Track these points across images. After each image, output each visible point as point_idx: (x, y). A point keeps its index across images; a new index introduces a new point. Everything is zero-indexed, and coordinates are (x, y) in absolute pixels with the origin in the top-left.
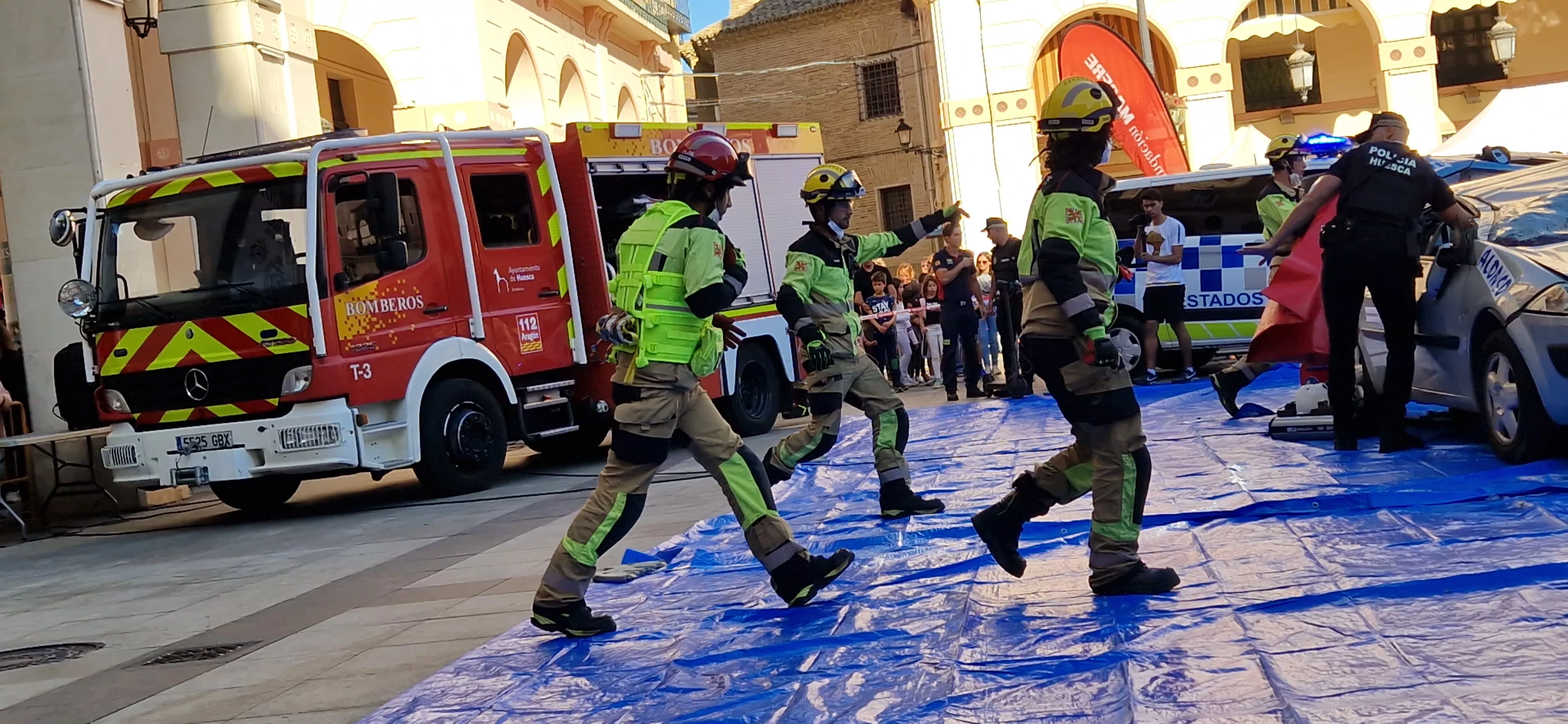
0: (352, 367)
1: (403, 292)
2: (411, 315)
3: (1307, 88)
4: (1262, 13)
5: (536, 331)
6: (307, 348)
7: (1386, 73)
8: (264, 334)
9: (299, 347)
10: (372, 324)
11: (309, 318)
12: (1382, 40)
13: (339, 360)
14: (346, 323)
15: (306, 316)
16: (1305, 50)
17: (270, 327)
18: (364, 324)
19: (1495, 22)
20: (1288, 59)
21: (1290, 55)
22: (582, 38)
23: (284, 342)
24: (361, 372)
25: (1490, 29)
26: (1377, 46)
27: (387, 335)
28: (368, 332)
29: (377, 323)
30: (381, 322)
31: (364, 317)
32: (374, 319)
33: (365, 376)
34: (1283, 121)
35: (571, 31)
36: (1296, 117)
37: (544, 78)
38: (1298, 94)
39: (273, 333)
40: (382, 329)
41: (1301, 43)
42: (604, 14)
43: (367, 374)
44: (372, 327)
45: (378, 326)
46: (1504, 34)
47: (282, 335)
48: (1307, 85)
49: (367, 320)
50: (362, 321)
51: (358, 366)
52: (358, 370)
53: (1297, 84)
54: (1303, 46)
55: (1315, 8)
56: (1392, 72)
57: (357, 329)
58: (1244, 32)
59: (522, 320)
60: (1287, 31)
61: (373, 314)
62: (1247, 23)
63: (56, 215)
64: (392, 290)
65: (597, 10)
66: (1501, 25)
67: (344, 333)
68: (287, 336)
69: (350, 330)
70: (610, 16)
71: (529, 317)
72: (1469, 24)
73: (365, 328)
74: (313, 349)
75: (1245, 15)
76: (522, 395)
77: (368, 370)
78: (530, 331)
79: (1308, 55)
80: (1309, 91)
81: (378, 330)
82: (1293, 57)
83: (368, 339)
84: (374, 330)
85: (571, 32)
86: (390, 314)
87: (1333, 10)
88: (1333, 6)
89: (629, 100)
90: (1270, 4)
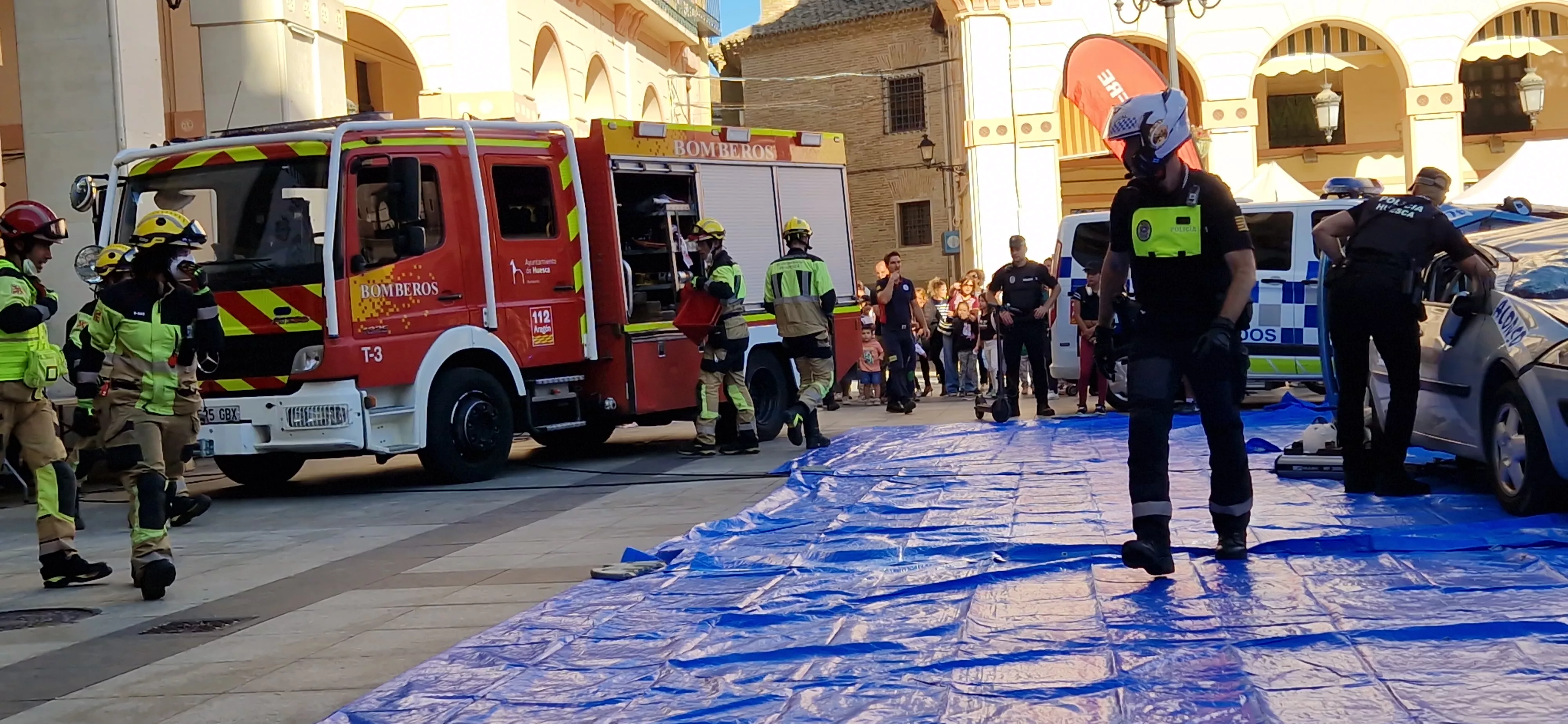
0: (363, 349)
1: (419, 278)
2: (426, 302)
3: (1333, 128)
4: (1292, 50)
5: (549, 324)
6: (319, 328)
7: (1412, 118)
8: (278, 311)
9: (312, 326)
10: (385, 306)
11: (324, 297)
12: (1410, 84)
13: (350, 342)
14: (360, 304)
15: (320, 295)
16: (1332, 89)
17: (284, 304)
18: (377, 307)
19: (1525, 74)
20: (1314, 97)
21: (1317, 94)
22: (611, 35)
23: (297, 320)
24: (372, 355)
25: (1519, 80)
26: (1404, 91)
27: (401, 319)
28: (382, 315)
29: (391, 307)
30: (395, 306)
31: (378, 300)
32: (388, 303)
33: (376, 359)
34: (1307, 160)
35: (601, 27)
36: (1319, 156)
37: (571, 74)
38: (1323, 133)
39: (287, 311)
40: (395, 313)
41: (1329, 82)
42: (636, 12)
43: (378, 357)
44: (386, 311)
45: (391, 310)
46: (1534, 85)
47: (295, 313)
48: (1332, 125)
49: (381, 303)
50: (376, 304)
51: (369, 348)
52: (369, 352)
53: (1323, 123)
54: (1330, 86)
55: (1345, 48)
56: (1418, 117)
57: (371, 312)
58: (1273, 68)
59: (535, 313)
60: (1316, 69)
61: (388, 298)
62: (1275, 59)
63: (77, 181)
64: (407, 274)
65: (628, 8)
66: (1531, 76)
67: (358, 315)
68: (302, 315)
69: (363, 312)
70: (641, 15)
71: (543, 310)
72: (1498, 74)
73: (378, 311)
74: (325, 329)
75: (1274, 52)
76: (529, 387)
77: (379, 354)
78: (543, 324)
79: (1335, 95)
80: (1334, 132)
81: (391, 314)
82: (1320, 96)
83: (381, 322)
84: (388, 314)
85: (601, 29)
86: (404, 299)
87: (1363, 52)
88: (1362, 47)
89: (654, 100)
90: (1300, 42)
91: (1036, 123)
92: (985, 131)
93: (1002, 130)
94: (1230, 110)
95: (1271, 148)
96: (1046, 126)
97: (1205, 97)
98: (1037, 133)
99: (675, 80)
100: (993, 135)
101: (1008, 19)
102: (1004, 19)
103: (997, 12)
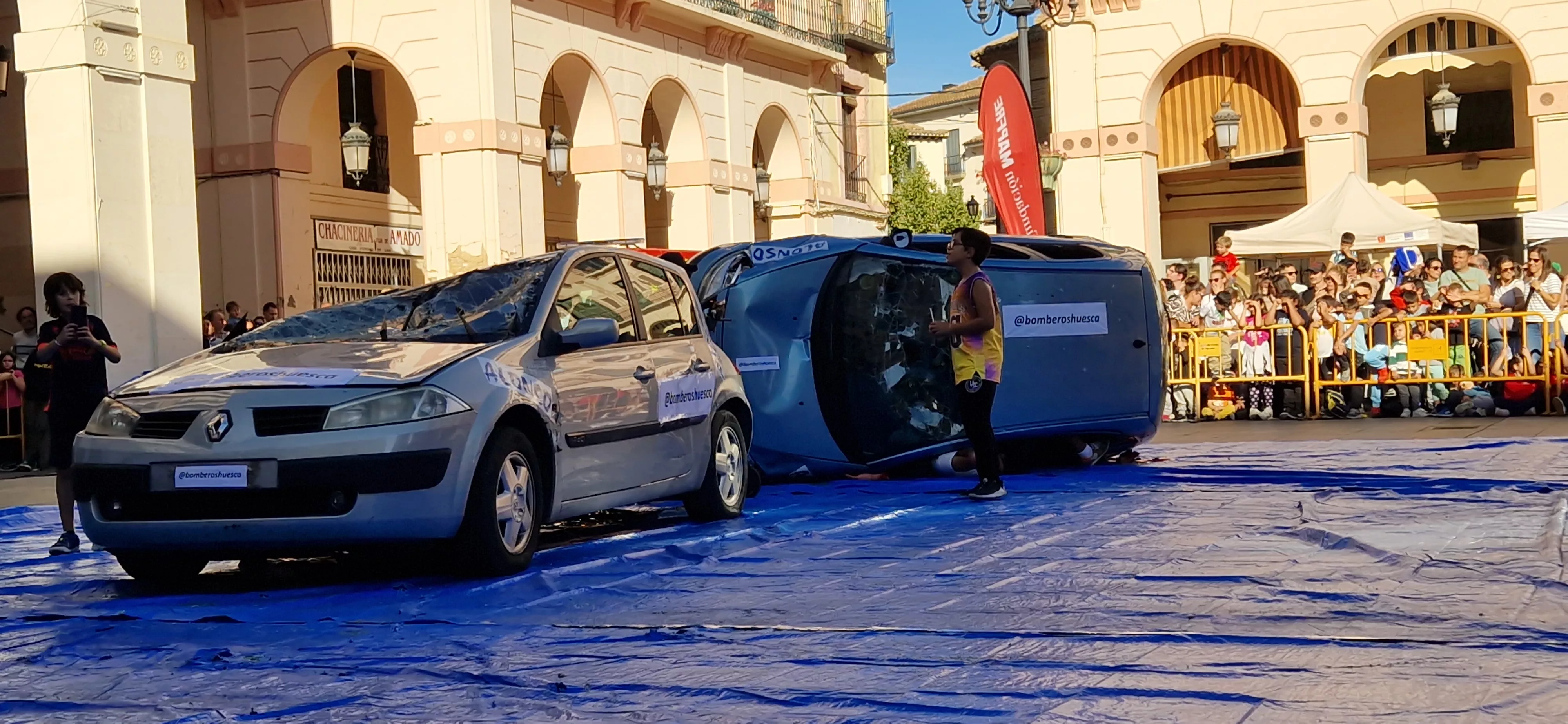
3: (1448, 133)
4: (1412, 49)
7: (1535, 119)
12: (1533, 81)
16: (1450, 90)
22: (698, 57)
34: (1465, 166)
35: (679, 50)
36: (1480, 162)
37: (617, 99)
41: (1446, 83)
42: (732, 34)
48: (1448, 129)
53: (1439, 128)
54: (1448, 86)
55: (1472, 44)
56: (1541, 118)
58: (1389, 68)
60: (1436, 69)
62: (1393, 58)
65: (719, 31)
70: (741, 36)
75: (1390, 50)
79: (1454, 96)
80: (1452, 135)
82: (1437, 98)
85: (678, 52)
87: (1493, 48)
88: (1492, 42)
89: (786, 120)
90: (1421, 39)
91: (1121, 134)
92: (1068, 144)
93: (1086, 142)
94: (1328, 117)
95: (1428, 154)
96: (1132, 137)
97: (1302, 103)
98: (1123, 145)
99: (816, 98)
100: (1078, 148)
101: (1093, 26)
102: (1090, 27)
103: (1082, 19)
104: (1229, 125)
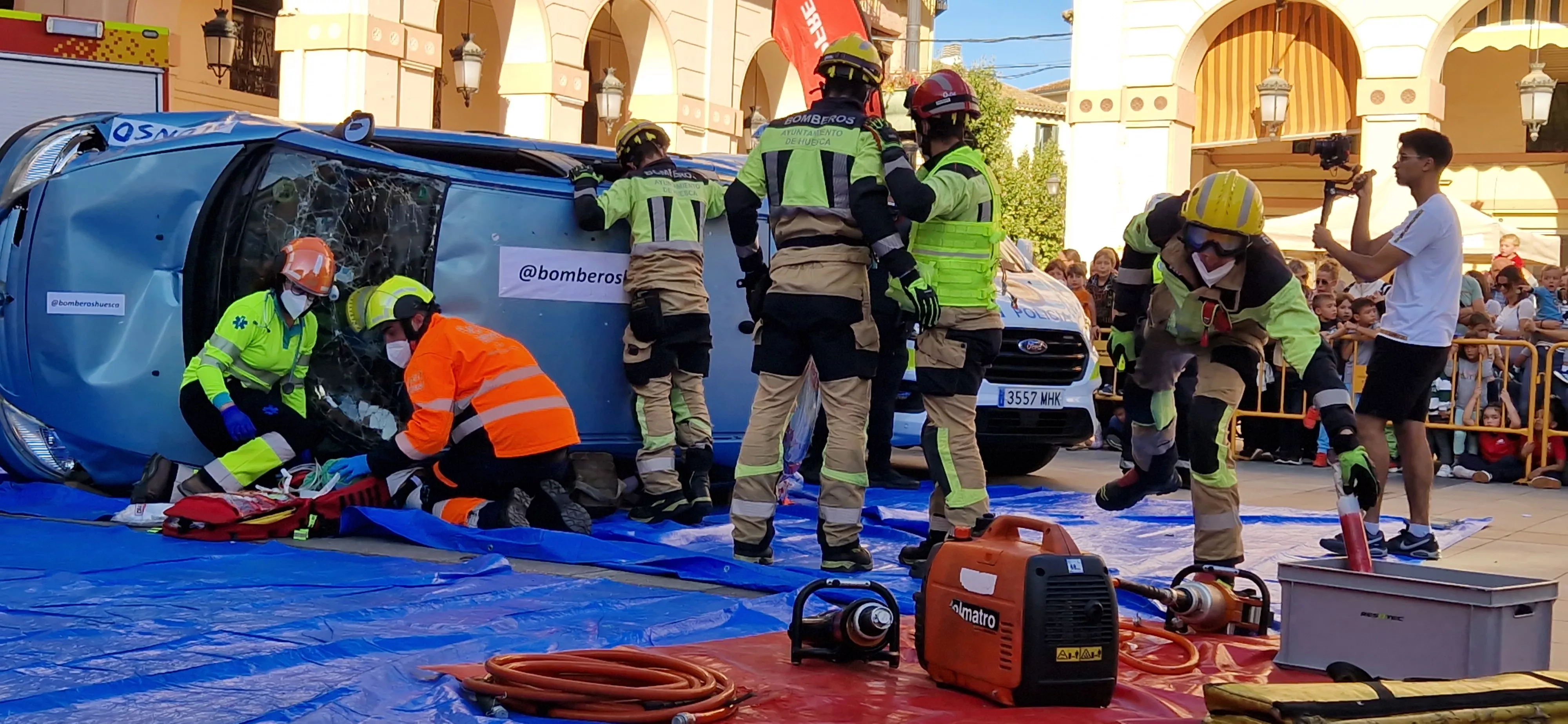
3: (1541, 123)
16: (1544, 71)
20: (1519, 80)
41: (1541, 62)
48: (1537, 117)
54: (1543, 66)
58: (1476, 41)
79: (1548, 78)
82: (1527, 79)
90: (1518, 6)
91: (1148, 97)
92: (1086, 105)
93: (1107, 104)
94: (1392, 92)
95: (1527, 151)
96: (1160, 102)
97: (1364, 74)
98: (1149, 110)
100: (1096, 111)
104: (1276, 95)
